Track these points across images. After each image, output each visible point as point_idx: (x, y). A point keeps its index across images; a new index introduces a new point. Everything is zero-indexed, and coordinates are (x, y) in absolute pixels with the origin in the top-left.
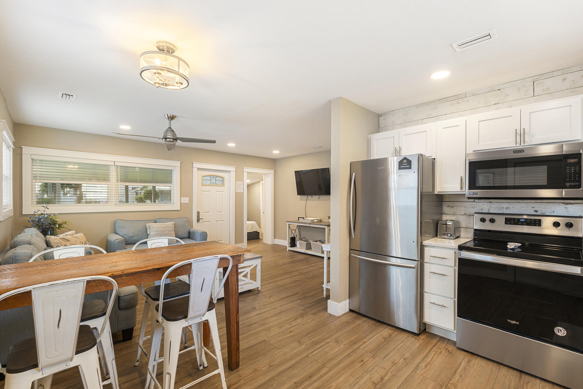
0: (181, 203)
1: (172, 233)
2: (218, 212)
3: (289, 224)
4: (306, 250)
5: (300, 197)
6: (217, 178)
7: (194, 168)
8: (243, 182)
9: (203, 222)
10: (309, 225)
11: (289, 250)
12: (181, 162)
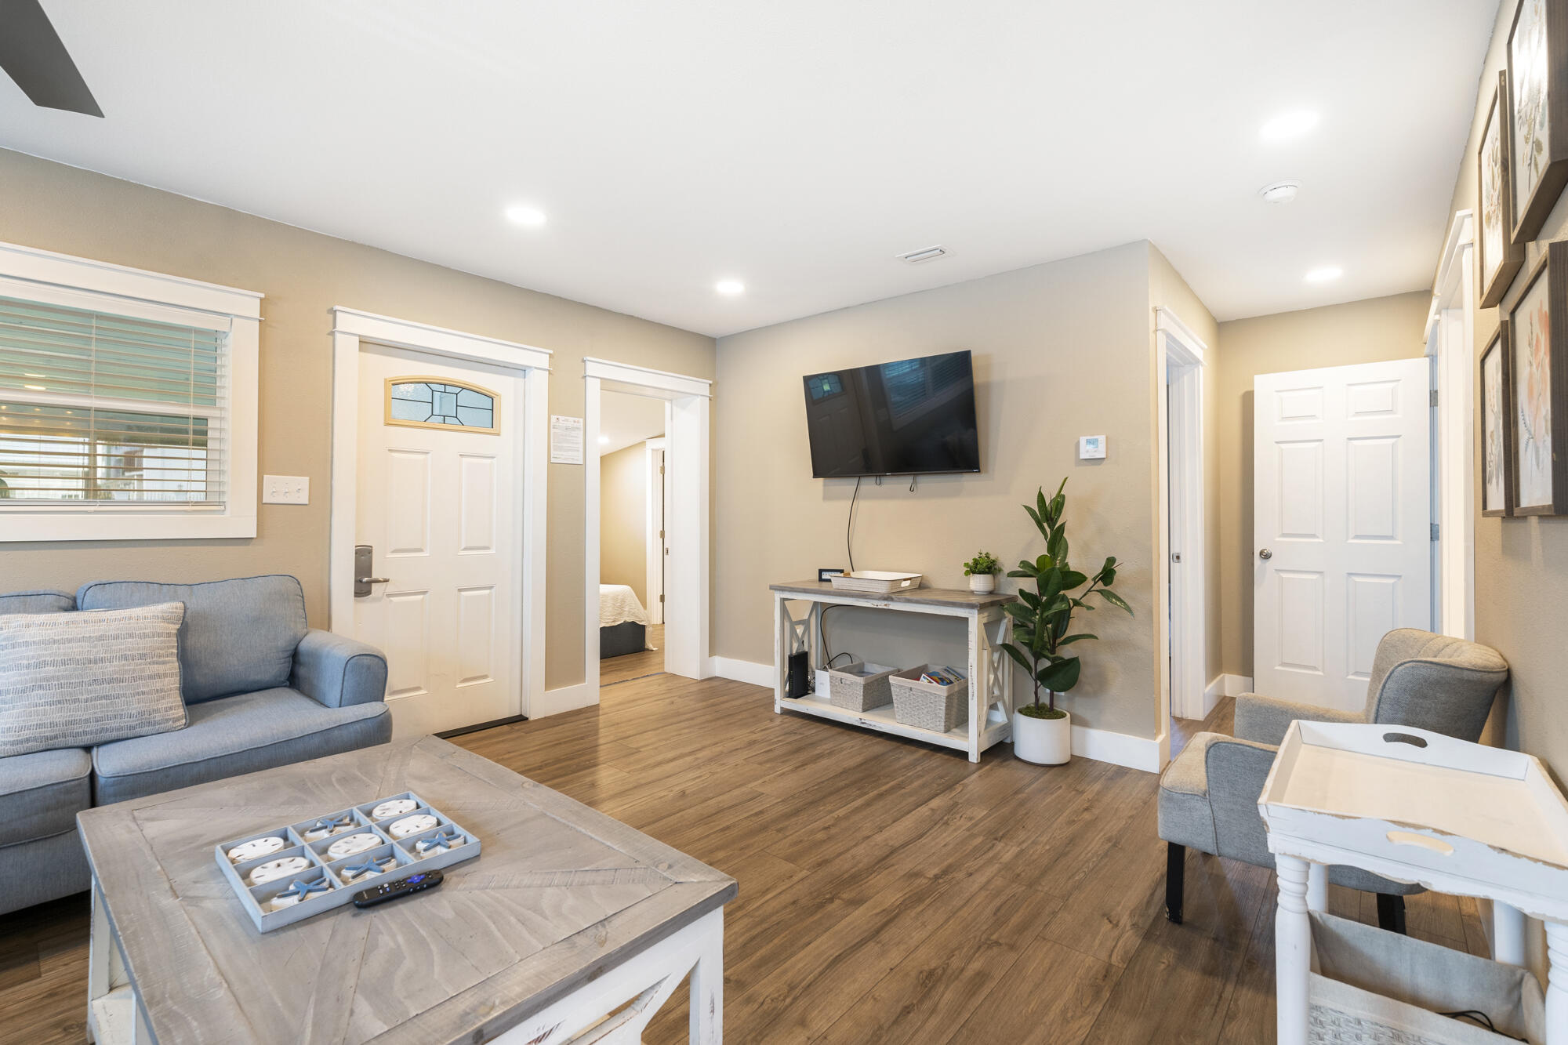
0: (261, 504)
1: (161, 669)
2: (466, 549)
3: (783, 600)
4: (864, 710)
5: (825, 485)
6: (465, 398)
7: (338, 335)
8: (581, 420)
9: (389, 596)
10: (881, 605)
11: (782, 708)
12: (262, 295)
